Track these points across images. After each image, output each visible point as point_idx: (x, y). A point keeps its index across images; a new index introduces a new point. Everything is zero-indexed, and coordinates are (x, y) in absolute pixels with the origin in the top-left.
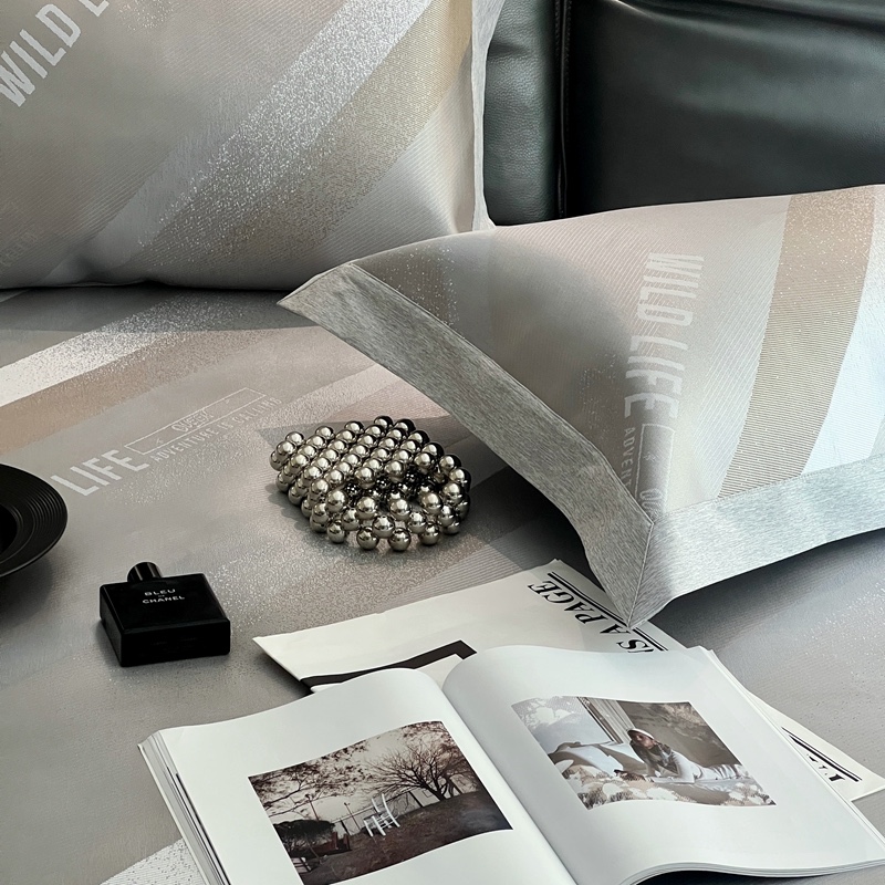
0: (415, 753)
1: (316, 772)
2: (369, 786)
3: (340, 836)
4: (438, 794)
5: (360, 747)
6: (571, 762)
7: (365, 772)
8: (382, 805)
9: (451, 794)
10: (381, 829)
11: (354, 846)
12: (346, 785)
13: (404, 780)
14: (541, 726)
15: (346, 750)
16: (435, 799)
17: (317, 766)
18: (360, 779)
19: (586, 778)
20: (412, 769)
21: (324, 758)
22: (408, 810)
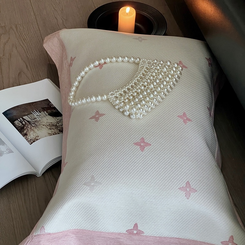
0: (34, 131)
2: (44, 123)
3: (45, 111)
4: (24, 119)
5: (50, 134)
8: (38, 118)
9: (20, 119)
10: (36, 112)
11: (40, 109)
12: (49, 125)
13: (34, 123)
15: (54, 135)
18: (46, 126)
20: (33, 126)
21: (59, 134)
22: (30, 115)
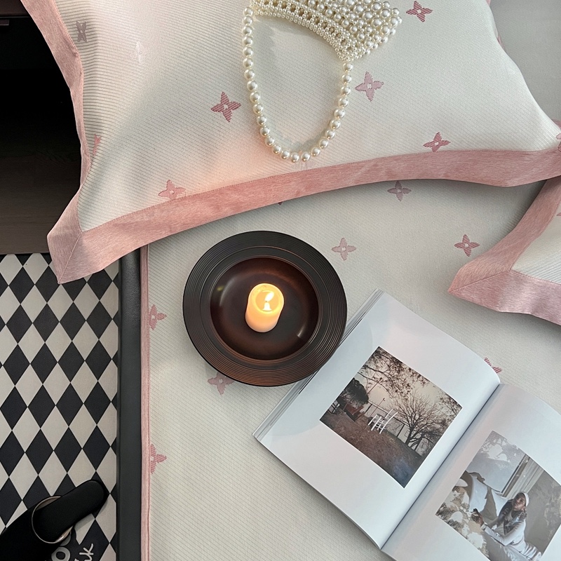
0: (432, 411)
1: (399, 372)
2: (400, 402)
3: (361, 411)
4: (409, 439)
5: (424, 381)
6: (466, 485)
7: (408, 395)
8: (390, 416)
10: (375, 425)
11: (359, 421)
12: (396, 391)
13: (411, 417)
14: (485, 454)
15: (420, 375)
16: (404, 440)
17: (403, 370)
18: (403, 395)
19: (458, 500)
20: (420, 416)
21: (410, 369)
22: (392, 432)
